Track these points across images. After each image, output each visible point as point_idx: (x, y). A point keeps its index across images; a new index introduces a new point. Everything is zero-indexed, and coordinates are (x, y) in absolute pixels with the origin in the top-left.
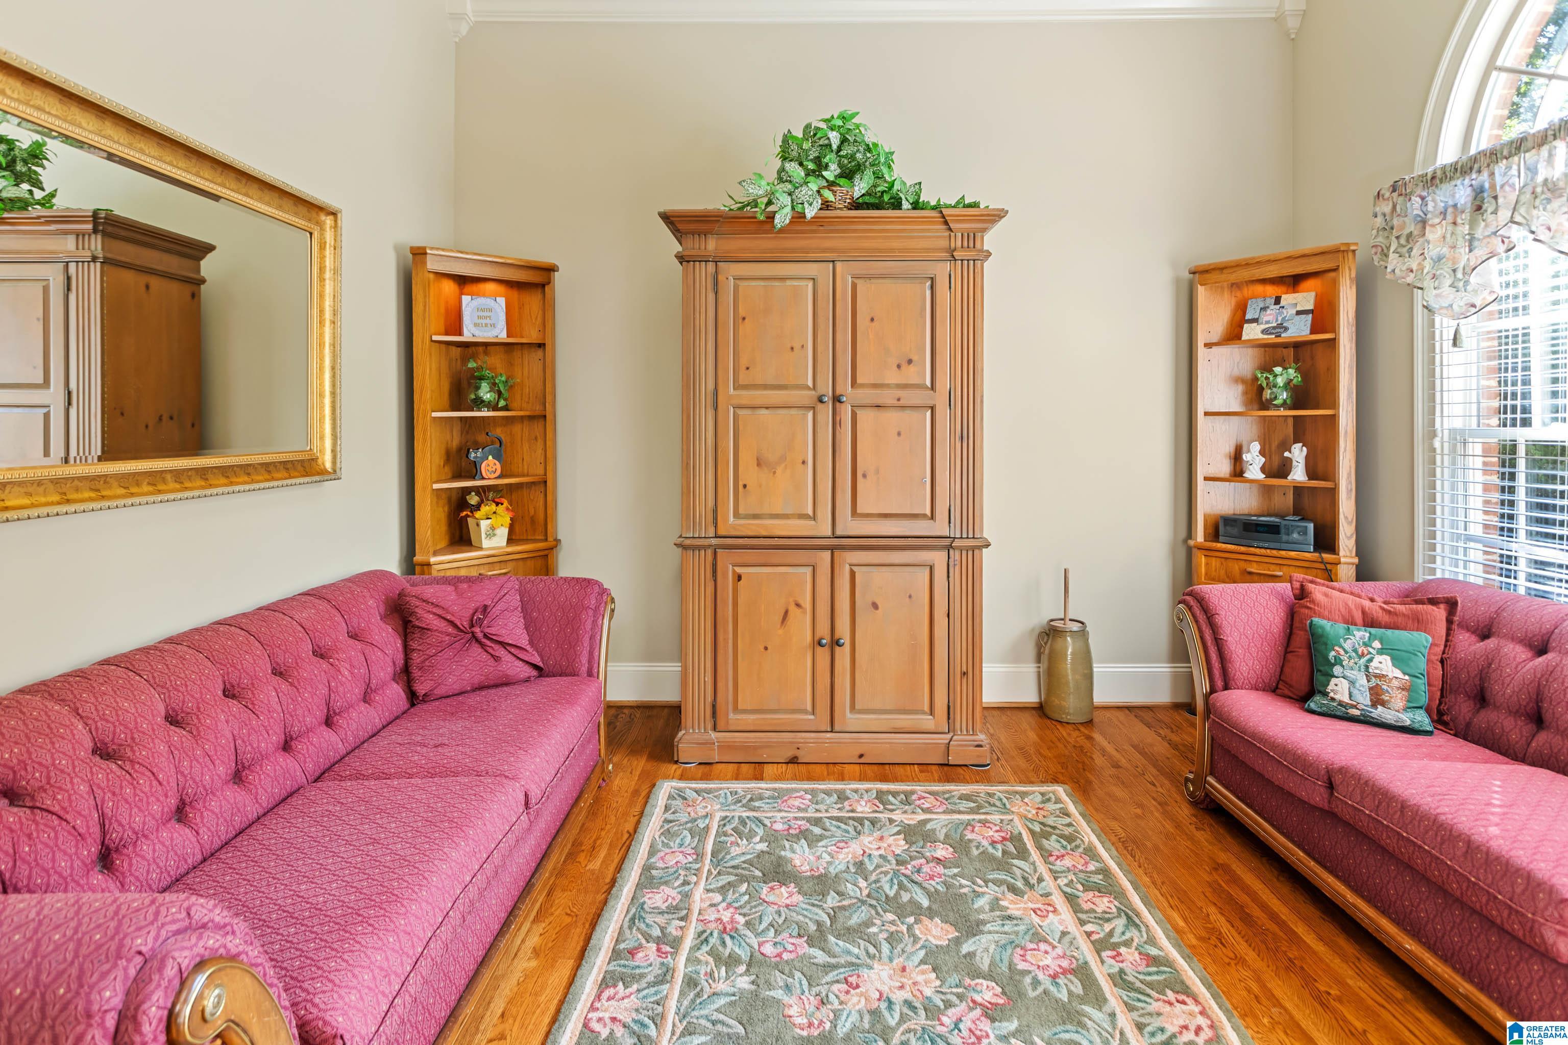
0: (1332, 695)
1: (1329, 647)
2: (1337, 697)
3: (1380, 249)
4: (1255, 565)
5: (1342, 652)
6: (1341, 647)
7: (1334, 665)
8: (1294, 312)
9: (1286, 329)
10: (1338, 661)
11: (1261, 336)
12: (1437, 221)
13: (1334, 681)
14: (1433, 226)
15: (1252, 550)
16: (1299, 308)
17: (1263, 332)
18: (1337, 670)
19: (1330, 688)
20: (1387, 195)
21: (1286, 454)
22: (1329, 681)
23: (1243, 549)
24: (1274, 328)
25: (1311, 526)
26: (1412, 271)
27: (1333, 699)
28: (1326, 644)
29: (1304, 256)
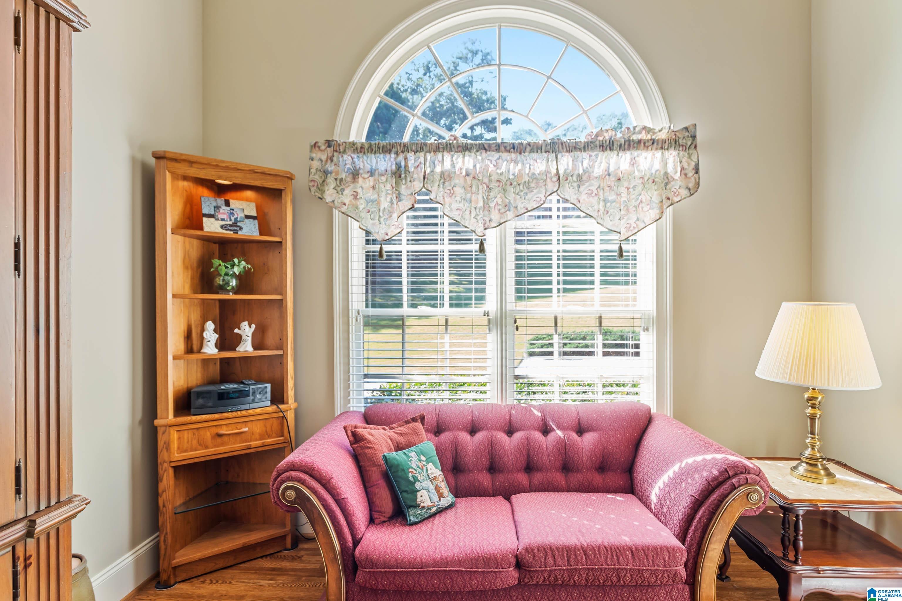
0: (422, 505)
1: (406, 471)
2: (425, 504)
3: (316, 184)
4: (225, 428)
5: (414, 472)
6: (412, 468)
7: (414, 483)
8: (243, 215)
9: (241, 228)
10: (416, 479)
11: (221, 231)
12: (366, 176)
13: (419, 494)
14: (364, 178)
15: (226, 415)
16: (247, 213)
17: (222, 227)
18: (418, 486)
19: (418, 500)
20: (323, 147)
21: (236, 331)
22: (416, 496)
23: (217, 416)
24: (231, 226)
25: (269, 386)
26: (345, 204)
27: (423, 507)
28: (403, 470)
29: (263, 173)
